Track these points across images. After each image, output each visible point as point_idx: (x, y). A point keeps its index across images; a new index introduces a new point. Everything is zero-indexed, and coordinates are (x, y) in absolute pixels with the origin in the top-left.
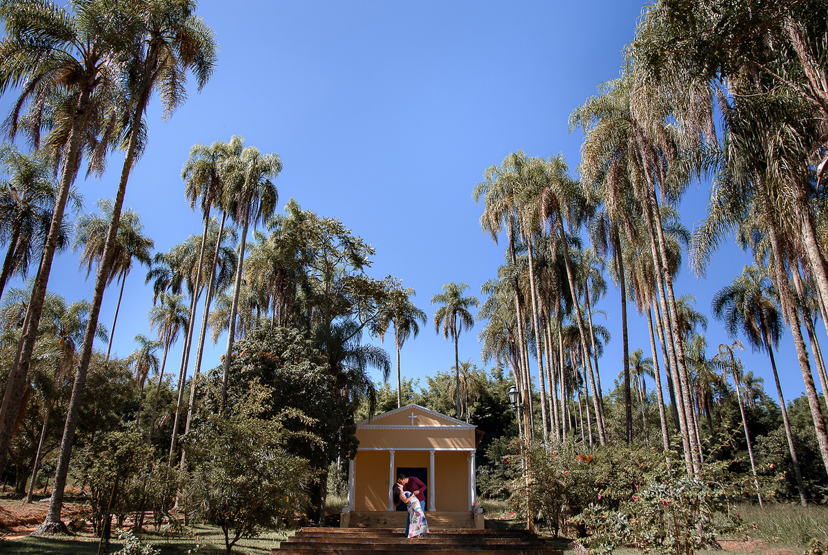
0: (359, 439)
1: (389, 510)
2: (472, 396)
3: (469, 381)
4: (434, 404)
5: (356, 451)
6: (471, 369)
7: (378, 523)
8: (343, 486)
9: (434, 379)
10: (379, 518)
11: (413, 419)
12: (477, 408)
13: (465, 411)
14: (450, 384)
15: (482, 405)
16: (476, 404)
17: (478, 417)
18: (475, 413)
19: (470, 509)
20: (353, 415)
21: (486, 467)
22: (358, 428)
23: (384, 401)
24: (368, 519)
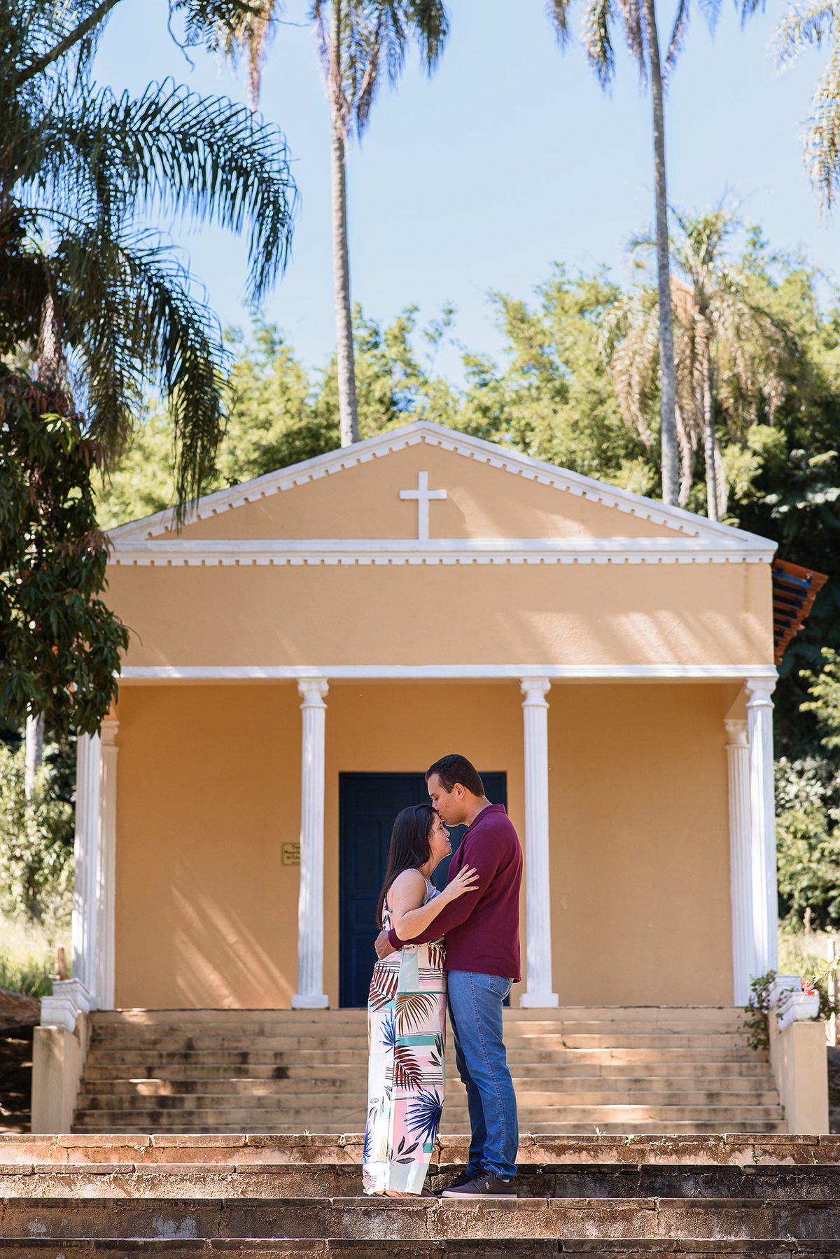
0: (123, 616)
1: (300, 1001)
2: (740, 394)
3: (726, 314)
4: (535, 439)
5: (106, 686)
6: (732, 250)
7: (241, 1072)
8: (56, 870)
9: (535, 307)
10: (244, 1045)
11: (424, 509)
12: (768, 454)
13: (699, 475)
14: (619, 331)
15: (792, 443)
16: (763, 436)
17: (770, 508)
18: (755, 482)
19: (744, 995)
20: (85, 486)
21: (810, 764)
22: (119, 557)
23: (266, 425)
24: (188, 1054)
